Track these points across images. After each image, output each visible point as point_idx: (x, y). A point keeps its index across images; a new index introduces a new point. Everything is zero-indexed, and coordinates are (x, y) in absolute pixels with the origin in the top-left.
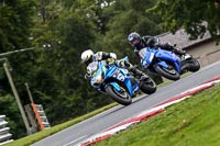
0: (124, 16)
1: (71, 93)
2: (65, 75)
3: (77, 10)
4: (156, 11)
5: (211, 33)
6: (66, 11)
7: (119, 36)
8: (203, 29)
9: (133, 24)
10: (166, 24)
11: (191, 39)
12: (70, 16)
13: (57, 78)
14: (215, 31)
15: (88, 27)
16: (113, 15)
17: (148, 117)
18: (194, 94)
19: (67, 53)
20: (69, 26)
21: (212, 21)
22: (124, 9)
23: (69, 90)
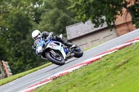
0: (51, 12)
1: (17, 60)
2: (12, 49)
3: (21, 8)
4: (73, 9)
5: (107, 23)
6: (14, 9)
7: (48, 25)
8: (103, 21)
9: (57, 18)
10: (79, 17)
11: (95, 27)
12: (17, 12)
13: (7, 50)
14: (110, 22)
15: (28, 19)
16: (44, 11)
17: (92, 62)
18: (120, 49)
19: (14, 35)
20: (16, 18)
21: (109, 16)
22: (51, 8)
23: (15, 58)
